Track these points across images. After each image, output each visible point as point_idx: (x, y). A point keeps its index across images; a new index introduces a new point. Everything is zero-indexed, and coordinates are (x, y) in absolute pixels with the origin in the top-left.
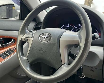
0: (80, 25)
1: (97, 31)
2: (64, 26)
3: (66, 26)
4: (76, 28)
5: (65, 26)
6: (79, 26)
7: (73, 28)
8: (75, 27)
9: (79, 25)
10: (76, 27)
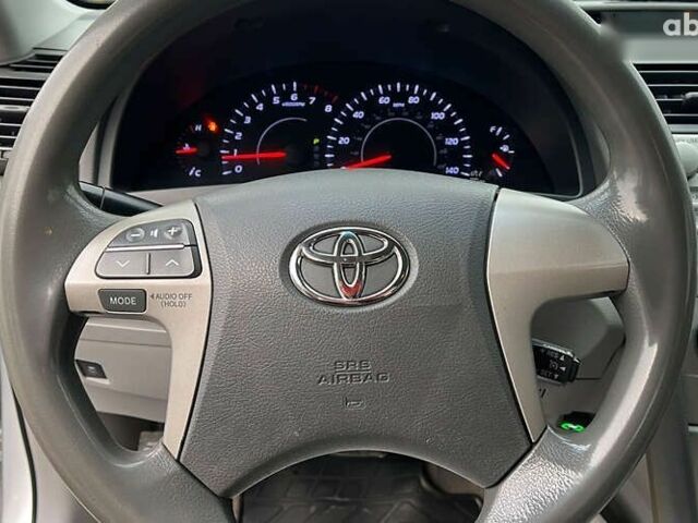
0: (386, 93)
1: (502, 134)
2: (261, 99)
3: (276, 100)
4: (359, 115)
5: (267, 101)
6: (382, 101)
7: (335, 113)
8: (350, 113)
9: (378, 95)
10: (357, 108)
